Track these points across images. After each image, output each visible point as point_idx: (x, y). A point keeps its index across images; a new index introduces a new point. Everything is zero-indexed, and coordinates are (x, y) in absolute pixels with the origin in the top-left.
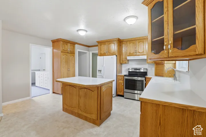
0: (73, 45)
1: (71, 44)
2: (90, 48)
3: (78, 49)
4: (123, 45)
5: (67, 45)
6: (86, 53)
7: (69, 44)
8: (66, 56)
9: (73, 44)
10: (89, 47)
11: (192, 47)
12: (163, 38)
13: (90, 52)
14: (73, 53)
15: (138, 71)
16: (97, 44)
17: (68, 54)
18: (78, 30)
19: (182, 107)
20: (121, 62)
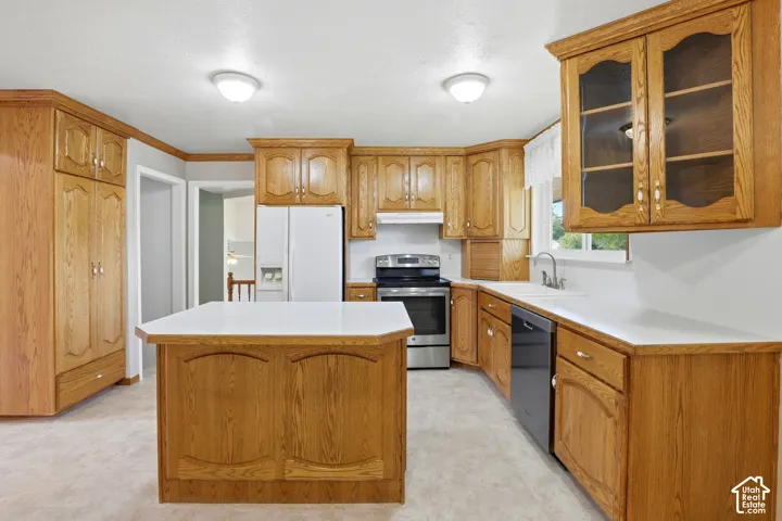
0: (117, 138)
1: (110, 135)
2: (190, 164)
3: (140, 162)
4: (363, 169)
5: (88, 135)
6: (169, 186)
7: (100, 132)
8: (85, 198)
9: (120, 132)
10: (185, 157)
11: (723, 203)
12: (631, 168)
13: (190, 183)
14: (114, 180)
15: (408, 265)
16: (250, 149)
17: (92, 183)
18: (214, 77)
19: (733, 349)
20: (353, 231)
